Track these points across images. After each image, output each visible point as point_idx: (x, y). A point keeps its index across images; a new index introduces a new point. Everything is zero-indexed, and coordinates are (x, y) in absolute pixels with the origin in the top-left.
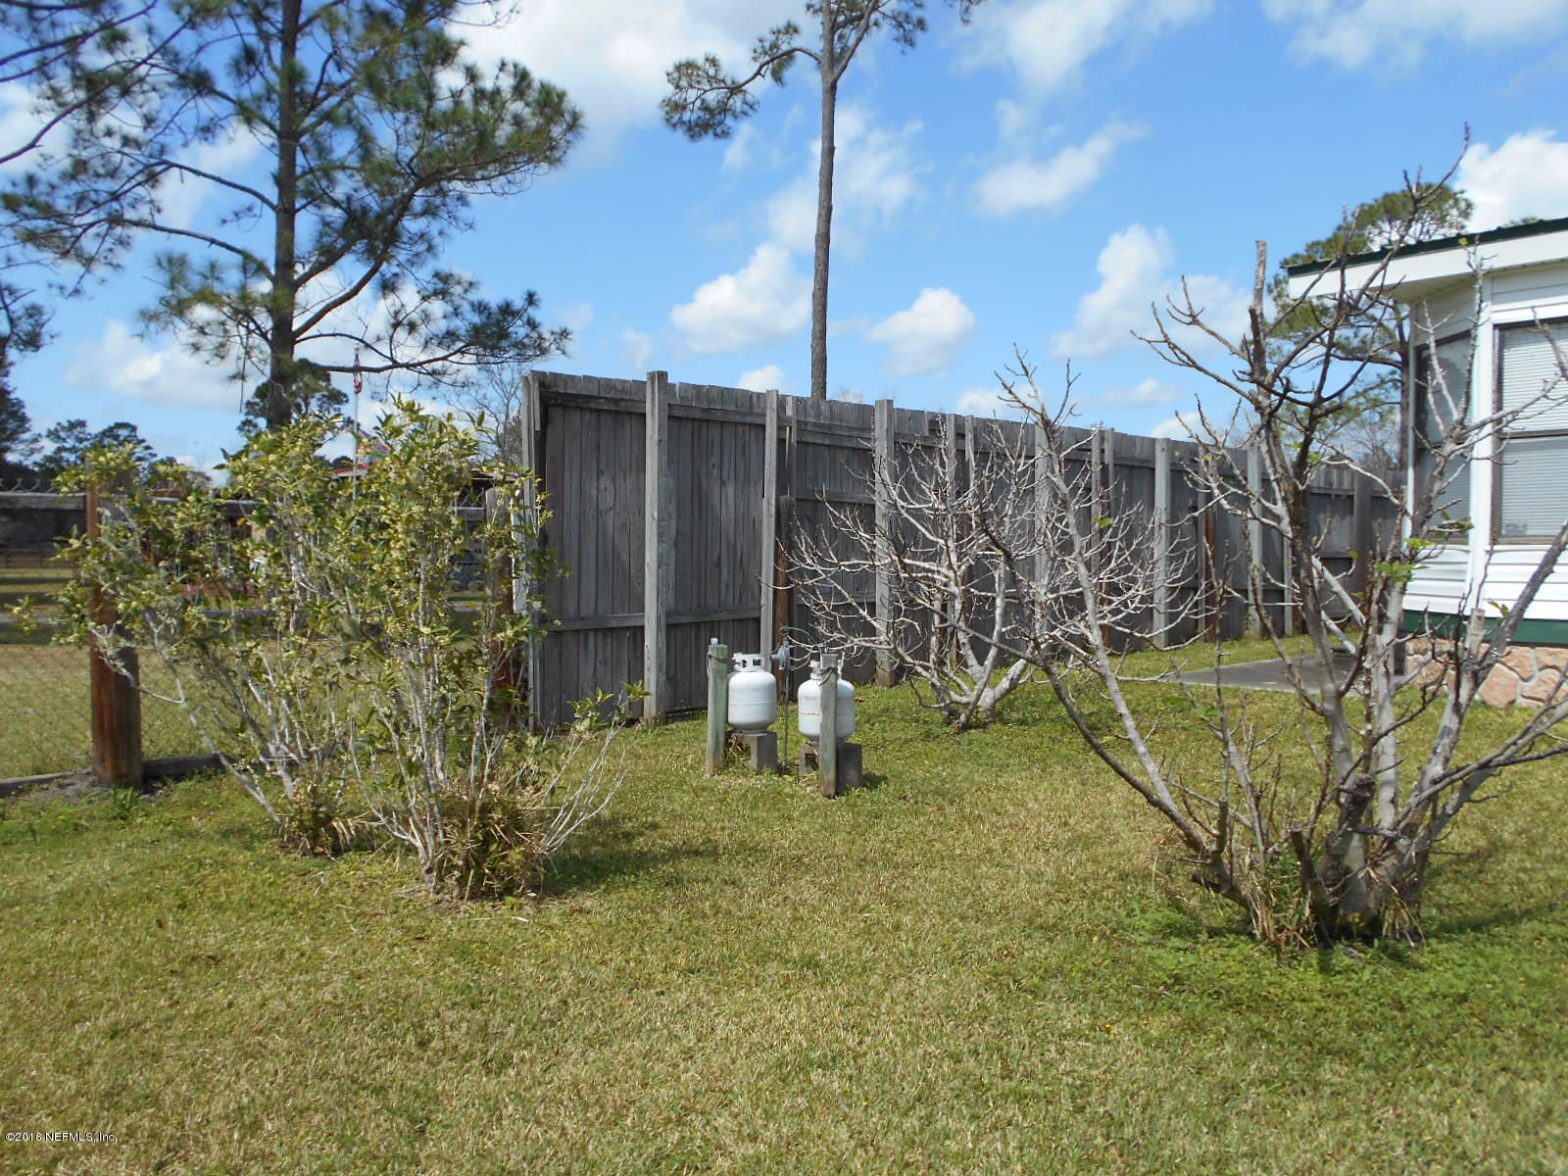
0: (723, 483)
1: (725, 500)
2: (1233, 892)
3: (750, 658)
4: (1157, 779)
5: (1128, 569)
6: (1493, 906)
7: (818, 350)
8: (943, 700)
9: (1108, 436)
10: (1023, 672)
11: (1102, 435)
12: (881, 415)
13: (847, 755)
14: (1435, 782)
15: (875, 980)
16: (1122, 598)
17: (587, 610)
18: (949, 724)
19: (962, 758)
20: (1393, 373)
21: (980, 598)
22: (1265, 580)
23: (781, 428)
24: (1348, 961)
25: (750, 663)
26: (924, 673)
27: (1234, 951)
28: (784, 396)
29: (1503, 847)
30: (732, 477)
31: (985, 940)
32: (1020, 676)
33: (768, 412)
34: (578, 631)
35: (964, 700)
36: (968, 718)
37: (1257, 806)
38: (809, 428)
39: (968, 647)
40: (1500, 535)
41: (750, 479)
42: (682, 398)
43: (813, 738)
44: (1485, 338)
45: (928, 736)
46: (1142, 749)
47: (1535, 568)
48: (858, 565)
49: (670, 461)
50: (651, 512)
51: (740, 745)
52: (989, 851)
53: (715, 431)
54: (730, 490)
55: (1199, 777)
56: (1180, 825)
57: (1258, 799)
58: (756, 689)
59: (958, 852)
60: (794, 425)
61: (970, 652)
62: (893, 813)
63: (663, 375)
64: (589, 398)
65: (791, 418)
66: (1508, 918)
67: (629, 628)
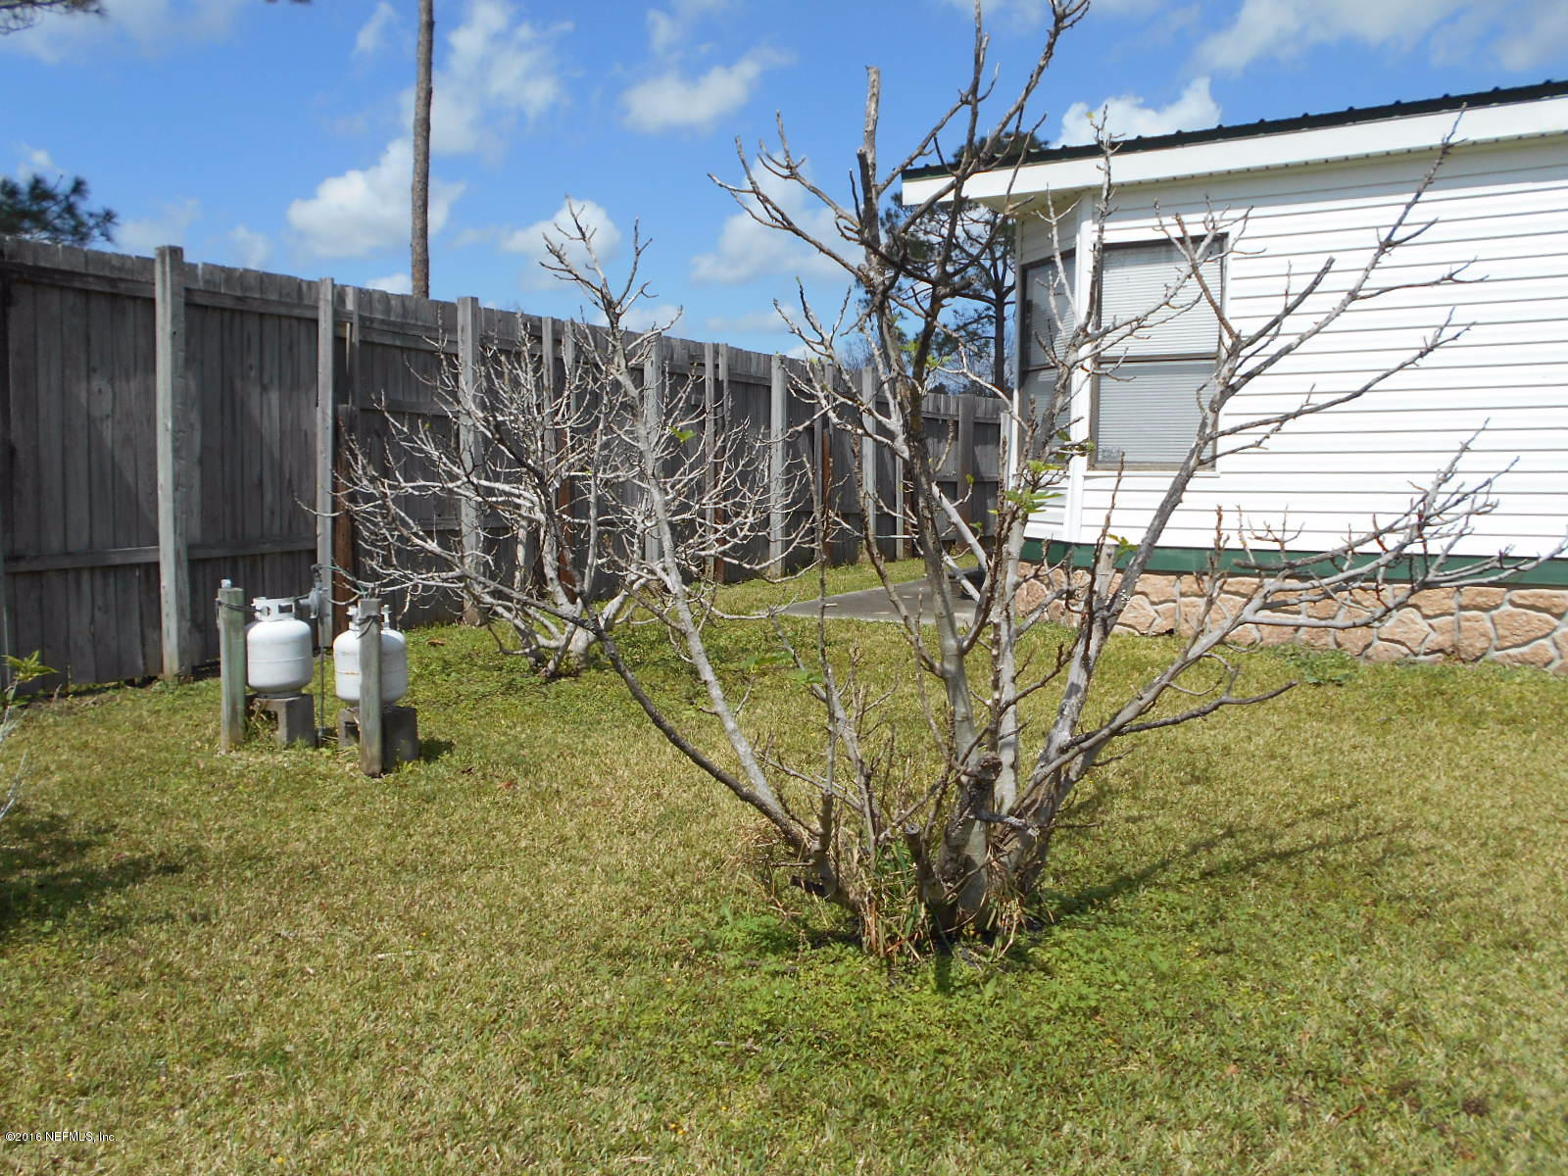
0: (264, 388)
1: (268, 409)
2: (839, 896)
3: (274, 604)
4: (748, 762)
5: (736, 491)
6: (1110, 868)
7: (419, 249)
8: (529, 645)
9: (723, 351)
10: (619, 610)
11: (716, 349)
12: (465, 316)
13: (396, 722)
14: (1063, 750)
15: (364, 1074)
16: (728, 526)
17: (79, 541)
18: (536, 672)
19: (546, 715)
20: (988, 309)
21: (572, 526)
22: (879, 508)
23: (338, 323)
24: (968, 971)
25: (275, 610)
26: (506, 614)
27: (841, 969)
28: (343, 288)
29: (1110, 791)
30: (276, 382)
31: (534, 985)
32: (615, 616)
33: (321, 304)
34: (66, 571)
35: (553, 644)
36: (557, 665)
37: (867, 785)
38: (375, 325)
39: (556, 582)
40: (1097, 461)
41: (301, 382)
42: (207, 282)
43: (353, 703)
44: (1085, 261)
45: (510, 688)
46: (731, 725)
47: (1164, 496)
48: (427, 488)
49: (189, 361)
50: (164, 421)
51: (264, 712)
52: (563, 840)
53: (252, 325)
54: (274, 396)
55: (809, 725)
56: (775, 821)
57: (868, 777)
58: (284, 642)
59: (523, 844)
60: (356, 320)
61: (559, 588)
62: (451, 793)
63: (176, 252)
64: (72, 274)
65: (351, 313)
66: (1127, 884)
67: (138, 565)
